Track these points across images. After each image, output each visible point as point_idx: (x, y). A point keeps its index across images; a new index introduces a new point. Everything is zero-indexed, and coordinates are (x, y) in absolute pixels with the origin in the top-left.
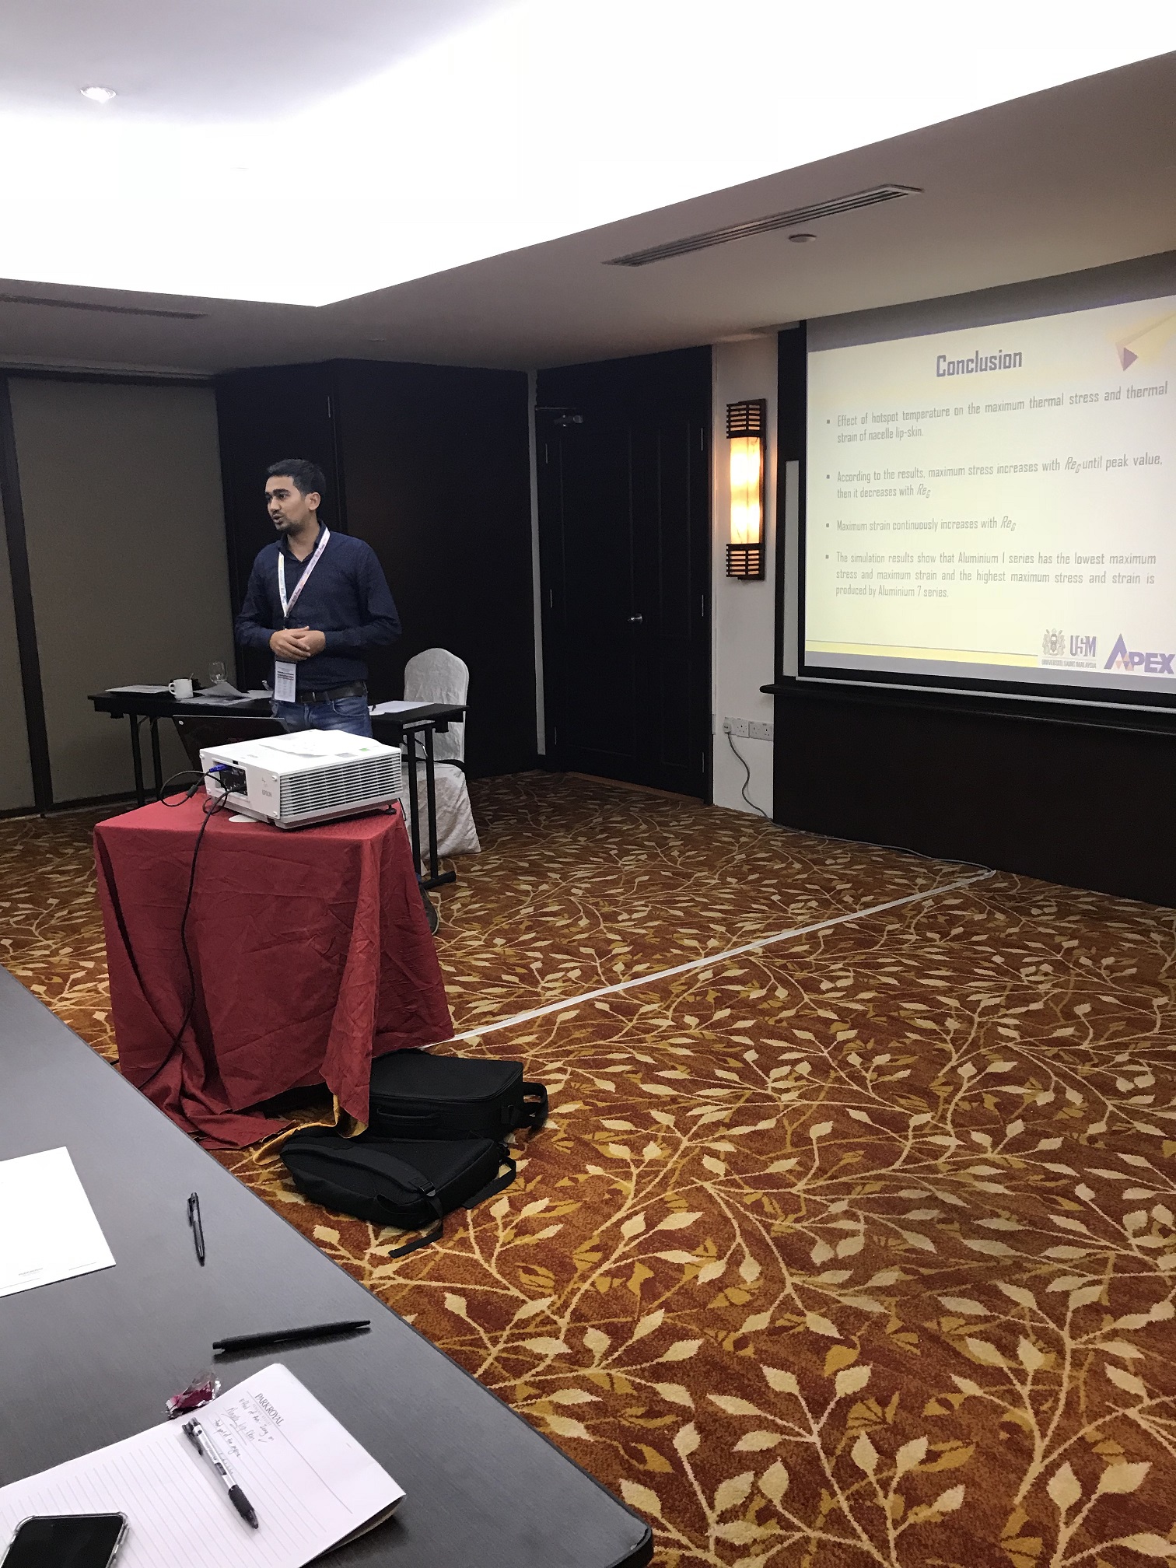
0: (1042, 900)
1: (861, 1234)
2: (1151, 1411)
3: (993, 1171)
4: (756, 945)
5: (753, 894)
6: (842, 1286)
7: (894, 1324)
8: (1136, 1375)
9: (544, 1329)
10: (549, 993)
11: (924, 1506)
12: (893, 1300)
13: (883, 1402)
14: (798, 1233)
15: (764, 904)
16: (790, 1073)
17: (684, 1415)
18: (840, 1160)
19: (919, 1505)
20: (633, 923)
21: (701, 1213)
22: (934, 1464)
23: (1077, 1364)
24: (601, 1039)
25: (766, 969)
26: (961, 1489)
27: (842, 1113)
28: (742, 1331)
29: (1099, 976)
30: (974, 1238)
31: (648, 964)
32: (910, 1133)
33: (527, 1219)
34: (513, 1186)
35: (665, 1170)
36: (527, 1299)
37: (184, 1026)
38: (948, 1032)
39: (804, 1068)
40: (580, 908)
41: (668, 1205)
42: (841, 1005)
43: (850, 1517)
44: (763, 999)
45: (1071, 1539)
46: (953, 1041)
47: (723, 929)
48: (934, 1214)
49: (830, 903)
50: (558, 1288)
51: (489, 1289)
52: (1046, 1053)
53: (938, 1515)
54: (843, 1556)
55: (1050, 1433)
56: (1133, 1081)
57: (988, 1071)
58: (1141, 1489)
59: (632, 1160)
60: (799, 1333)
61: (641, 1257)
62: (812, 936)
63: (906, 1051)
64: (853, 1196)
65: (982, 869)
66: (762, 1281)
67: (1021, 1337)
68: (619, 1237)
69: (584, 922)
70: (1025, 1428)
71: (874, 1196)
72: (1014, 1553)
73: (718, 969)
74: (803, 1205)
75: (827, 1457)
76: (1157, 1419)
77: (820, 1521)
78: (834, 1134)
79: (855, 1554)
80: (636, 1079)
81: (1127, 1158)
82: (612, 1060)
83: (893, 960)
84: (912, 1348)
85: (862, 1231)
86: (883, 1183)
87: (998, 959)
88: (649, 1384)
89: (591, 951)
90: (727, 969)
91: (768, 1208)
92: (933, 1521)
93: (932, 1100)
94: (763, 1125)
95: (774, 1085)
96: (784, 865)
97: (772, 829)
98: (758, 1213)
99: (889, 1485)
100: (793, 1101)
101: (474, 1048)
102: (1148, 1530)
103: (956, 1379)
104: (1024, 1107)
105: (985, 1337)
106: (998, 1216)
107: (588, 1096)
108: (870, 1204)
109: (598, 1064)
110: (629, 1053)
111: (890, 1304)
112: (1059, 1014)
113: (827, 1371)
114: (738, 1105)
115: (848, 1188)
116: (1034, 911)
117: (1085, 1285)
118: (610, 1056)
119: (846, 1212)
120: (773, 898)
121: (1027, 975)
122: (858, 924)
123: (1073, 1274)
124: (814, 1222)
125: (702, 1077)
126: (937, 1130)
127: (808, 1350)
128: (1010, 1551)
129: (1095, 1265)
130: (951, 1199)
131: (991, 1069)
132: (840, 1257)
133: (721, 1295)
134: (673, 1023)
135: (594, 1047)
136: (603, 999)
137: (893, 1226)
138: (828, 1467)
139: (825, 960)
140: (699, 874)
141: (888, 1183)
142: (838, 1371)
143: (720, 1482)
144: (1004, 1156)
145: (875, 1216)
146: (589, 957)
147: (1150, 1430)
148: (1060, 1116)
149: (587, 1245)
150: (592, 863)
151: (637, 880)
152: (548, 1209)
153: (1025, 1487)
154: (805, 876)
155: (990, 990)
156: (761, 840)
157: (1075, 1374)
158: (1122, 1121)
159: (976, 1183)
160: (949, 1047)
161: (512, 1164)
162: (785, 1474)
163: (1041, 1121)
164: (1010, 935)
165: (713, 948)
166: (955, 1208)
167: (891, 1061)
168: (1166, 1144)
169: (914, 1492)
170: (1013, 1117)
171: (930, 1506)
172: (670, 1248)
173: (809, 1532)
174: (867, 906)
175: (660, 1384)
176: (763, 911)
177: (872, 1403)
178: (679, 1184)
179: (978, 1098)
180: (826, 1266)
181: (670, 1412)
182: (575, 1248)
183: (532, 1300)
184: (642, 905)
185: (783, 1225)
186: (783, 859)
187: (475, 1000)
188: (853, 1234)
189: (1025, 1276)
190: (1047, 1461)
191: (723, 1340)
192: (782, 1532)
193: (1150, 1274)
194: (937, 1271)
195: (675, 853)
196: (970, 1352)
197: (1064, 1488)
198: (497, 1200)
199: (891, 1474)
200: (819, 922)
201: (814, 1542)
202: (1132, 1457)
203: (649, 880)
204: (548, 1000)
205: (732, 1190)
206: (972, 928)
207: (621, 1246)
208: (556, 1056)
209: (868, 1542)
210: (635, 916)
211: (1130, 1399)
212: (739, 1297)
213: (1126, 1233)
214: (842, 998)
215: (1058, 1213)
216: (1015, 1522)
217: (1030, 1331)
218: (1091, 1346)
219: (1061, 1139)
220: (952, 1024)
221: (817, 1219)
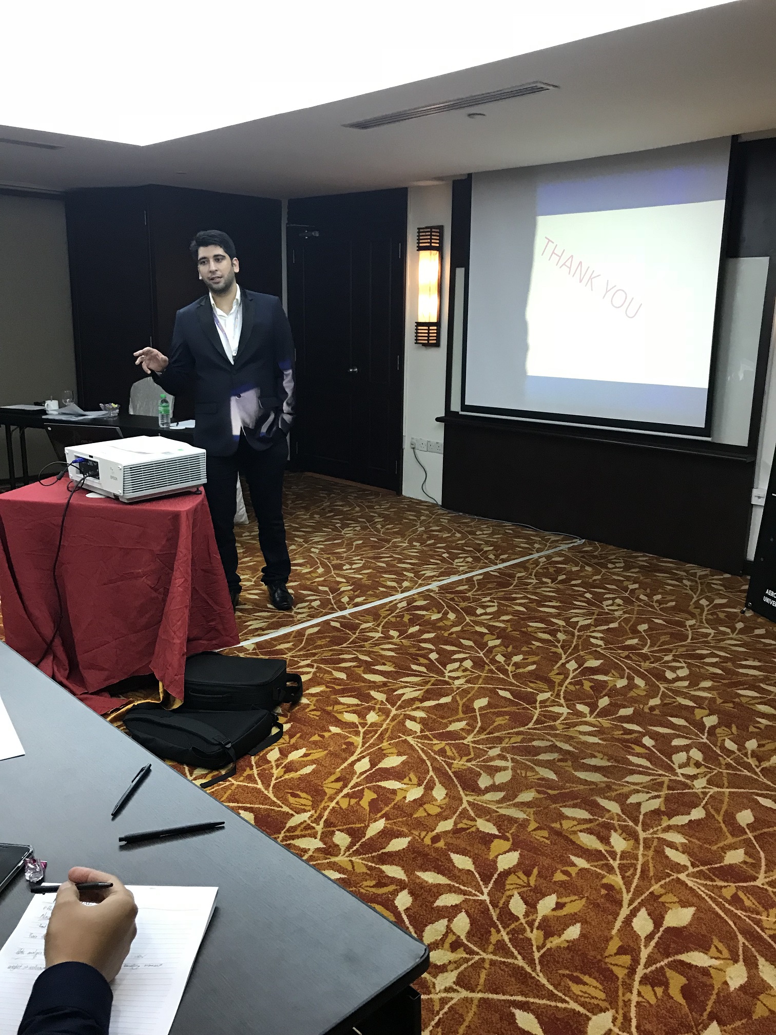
0: (615, 559)
1: (510, 769)
2: (693, 875)
3: (591, 729)
4: (434, 586)
5: (430, 553)
6: (499, 802)
7: (533, 825)
8: (683, 853)
9: (307, 832)
10: (299, 616)
11: (556, 937)
12: (532, 810)
13: (528, 874)
14: (470, 769)
15: (438, 559)
16: (459, 667)
17: (401, 885)
18: (494, 722)
19: (552, 936)
20: (353, 571)
21: (406, 757)
22: (561, 911)
23: (647, 847)
24: (336, 645)
25: (440, 601)
26: (578, 925)
27: (493, 693)
28: (436, 831)
29: (652, 607)
30: (581, 771)
31: (364, 598)
32: (538, 705)
33: (291, 762)
34: (281, 741)
35: (381, 729)
36: (294, 813)
37: (54, 636)
38: (559, 641)
39: (468, 664)
40: (318, 561)
41: (384, 752)
42: (490, 623)
43: (509, 945)
44: (440, 620)
45: (649, 956)
46: (562, 647)
47: (412, 575)
48: (555, 756)
49: (479, 559)
50: (314, 806)
51: (268, 807)
52: (621, 655)
53: (565, 942)
54: (506, 970)
55: (632, 890)
56: (676, 673)
57: (585, 666)
58: (690, 924)
59: (360, 723)
60: (473, 832)
61: (368, 785)
62: (470, 580)
63: (531, 653)
64: (503, 745)
65: (577, 538)
66: (447, 799)
67: (612, 831)
68: (353, 773)
69: (321, 570)
70: (616, 887)
71: (516, 745)
72: (614, 965)
73: (410, 600)
74: (471, 750)
75: (494, 909)
76: (698, 880)
77: (491, 948)
78: (489, 705)
79: (514, 968)
80: (359, 671)
81: (674, 720)
82: (343, 659)
83: (522, 596)
84: (545, 840)
85: (510, 767)
86: (522, 736)
87: (588, 595)
88: (377, 866)
89: (326, 589)
90: (416, 601)
91: (449, 753)
92: (562, 946)
93: (551, 684)
94: (444, 700)
95: (450, 674)
96: (449, 535)
97: (440, 512)
98: (442, 756)
99: (533, 924)
100: (462, 685)
101: (250, 651)
102: (696, 949)
103: (573, 858)
104: (608, 688)
105: (590, 832)
106: (595, 757)
107: (328, 682)
108: (514, 750)
109: (335, 662)
110: (354, 654)
111: (530, 813)
112: (629, 631)
113: (492, 856)
114: (426, 688)
115: (500, 740)
116: (610, 566)
117: (650, 799)
118: (341, 657)
119: (499, 755)
120: (443, 555)
121: (607, 606)
122: (499, 573)
123: (643, 792)
124: (478, 762)
125: (402, 670)
126: (555, 703)
127: (479, 842)
128: (611, 964)
129: (657, 786)
130: (566, 747)
131: (587, 665)
132: (497, 784)
133: (421, 809)
134: (382, 635)
135: (331, 650)
136: (336, 620)
137: (530, 763)
138: (494, 914)
139: (479, 595)
140: (395, 540)
141: (525, 737)
142: (499, 855)
143: (426, 926)
144: (598, 719)
145: (518, 758)
146: (325, 592)
147: (694, 887)
148: (632, 694)
149: (333, 778)
150: (325, 532)
151: (354, 543)
152: (306, 755)
153: (618, 924)
154: (463, 542)
155: (584, 614)
156: (433, 519)
157: (646, 853)
158: (670, 697)
159: (581, 736)
160: (560, 651)
161: (280, 726)
162: (468, 920)
163: (620, 697)
164: (595, 580)
165: (406, 587)
166: (568, 752)
167: (523, 659)
168: (697, 711)
169: (549, 928)
170: (602, 695)
171: (560, 936)
172: (387, 779)
173: (484, 955)
174: (503, 561)
175: (385, 866)
176: (436, 564)
177: (521, 874)
178: (391, 738)
179: (580, 683)
180: (488, 790)
181: (392, 883)
182: (325, 780)
183: (298, 813)
184: (359, 560)
185: (460, 763)
186: (449, 531)
187: (249, 621)
188: (505, 769)
189: (614, 794)
190: (631, 907)
191: (424, 837)
192: (468, 956)
193: (690, 791)
194: (558, 792)
195: (379, 526)
196: (581, 841)
197: (643, 924)
198: (272, 750)
199: (534, 917)
200: (473, 571)
201: (487, 962)
202: (684, 904)
203: (363, 543)
204: (299, 620)
205: (426, 741)
206: (571, 576)
207: (355, 778)
208: (306, 656)
209: (522, 961)
210: (354, 566)
211: (679, 868)
212: (433, 810)
213: (674, 766)
214: (490, 619)
215: (633, 755)
216: (613, 946)
217: (617, 828)
218: (655, 836)
219: (633, 709)
220: (561, 636)
221: (481, 759)
